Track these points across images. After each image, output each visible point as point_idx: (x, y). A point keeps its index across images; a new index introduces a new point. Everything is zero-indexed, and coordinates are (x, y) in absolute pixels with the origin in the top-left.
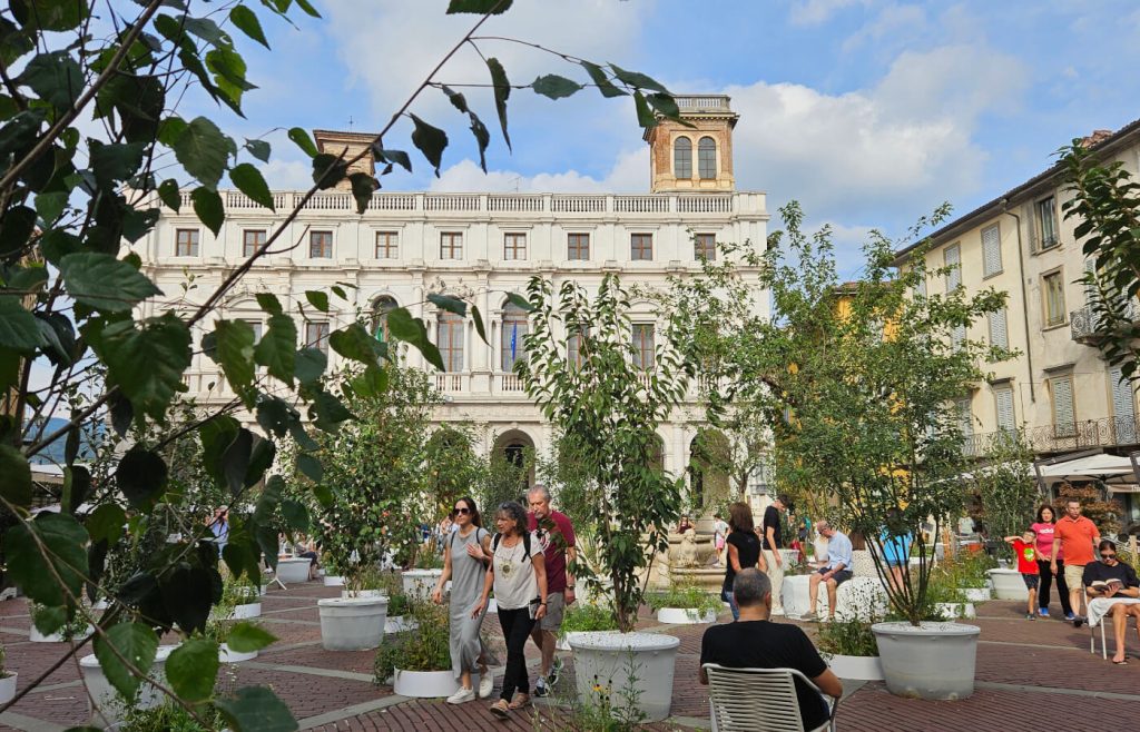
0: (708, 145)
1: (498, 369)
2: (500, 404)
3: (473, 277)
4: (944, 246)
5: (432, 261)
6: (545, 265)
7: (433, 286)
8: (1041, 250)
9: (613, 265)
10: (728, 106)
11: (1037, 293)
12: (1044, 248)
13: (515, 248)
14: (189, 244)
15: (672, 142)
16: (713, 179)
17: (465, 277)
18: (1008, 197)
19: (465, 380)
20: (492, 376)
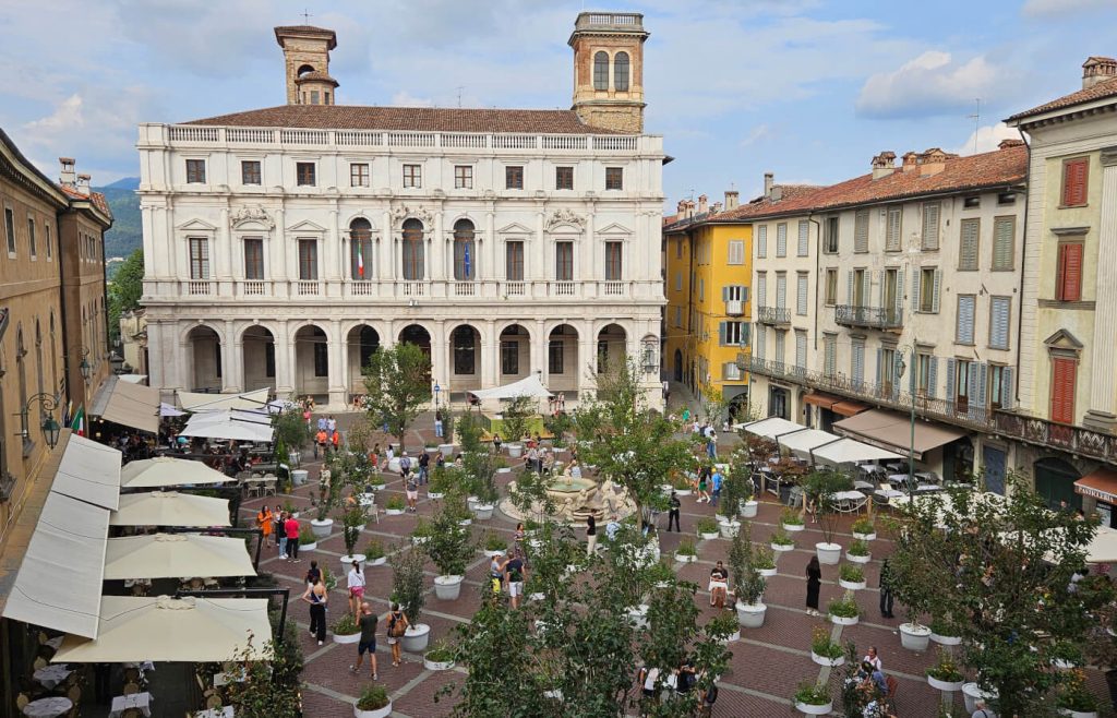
0: (622, 60)
1: (452, 278)
2: (454, 306)
3: (431, 203)
5: (398, 190)
6: (488, 194)
7: (398, 211)
9: (541, 195)
10: (641, 24)
13: (464, 177)
14: (197, 172)
15: (592, 57)
16: (626, 90)
17: (424, 203)
19: (426, 286)
20: (447, 283)
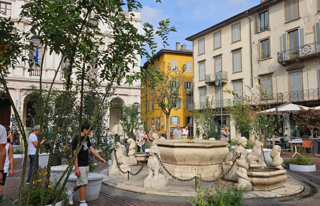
1: (27, 66)
2: (28, 81)
4: (214, 32)
8: (260, 31)
11: (256, 47)
12: (261, 30)
18: (249, 11)
19: (11, 69)
20: (24, 69)
